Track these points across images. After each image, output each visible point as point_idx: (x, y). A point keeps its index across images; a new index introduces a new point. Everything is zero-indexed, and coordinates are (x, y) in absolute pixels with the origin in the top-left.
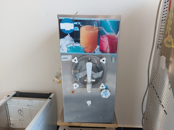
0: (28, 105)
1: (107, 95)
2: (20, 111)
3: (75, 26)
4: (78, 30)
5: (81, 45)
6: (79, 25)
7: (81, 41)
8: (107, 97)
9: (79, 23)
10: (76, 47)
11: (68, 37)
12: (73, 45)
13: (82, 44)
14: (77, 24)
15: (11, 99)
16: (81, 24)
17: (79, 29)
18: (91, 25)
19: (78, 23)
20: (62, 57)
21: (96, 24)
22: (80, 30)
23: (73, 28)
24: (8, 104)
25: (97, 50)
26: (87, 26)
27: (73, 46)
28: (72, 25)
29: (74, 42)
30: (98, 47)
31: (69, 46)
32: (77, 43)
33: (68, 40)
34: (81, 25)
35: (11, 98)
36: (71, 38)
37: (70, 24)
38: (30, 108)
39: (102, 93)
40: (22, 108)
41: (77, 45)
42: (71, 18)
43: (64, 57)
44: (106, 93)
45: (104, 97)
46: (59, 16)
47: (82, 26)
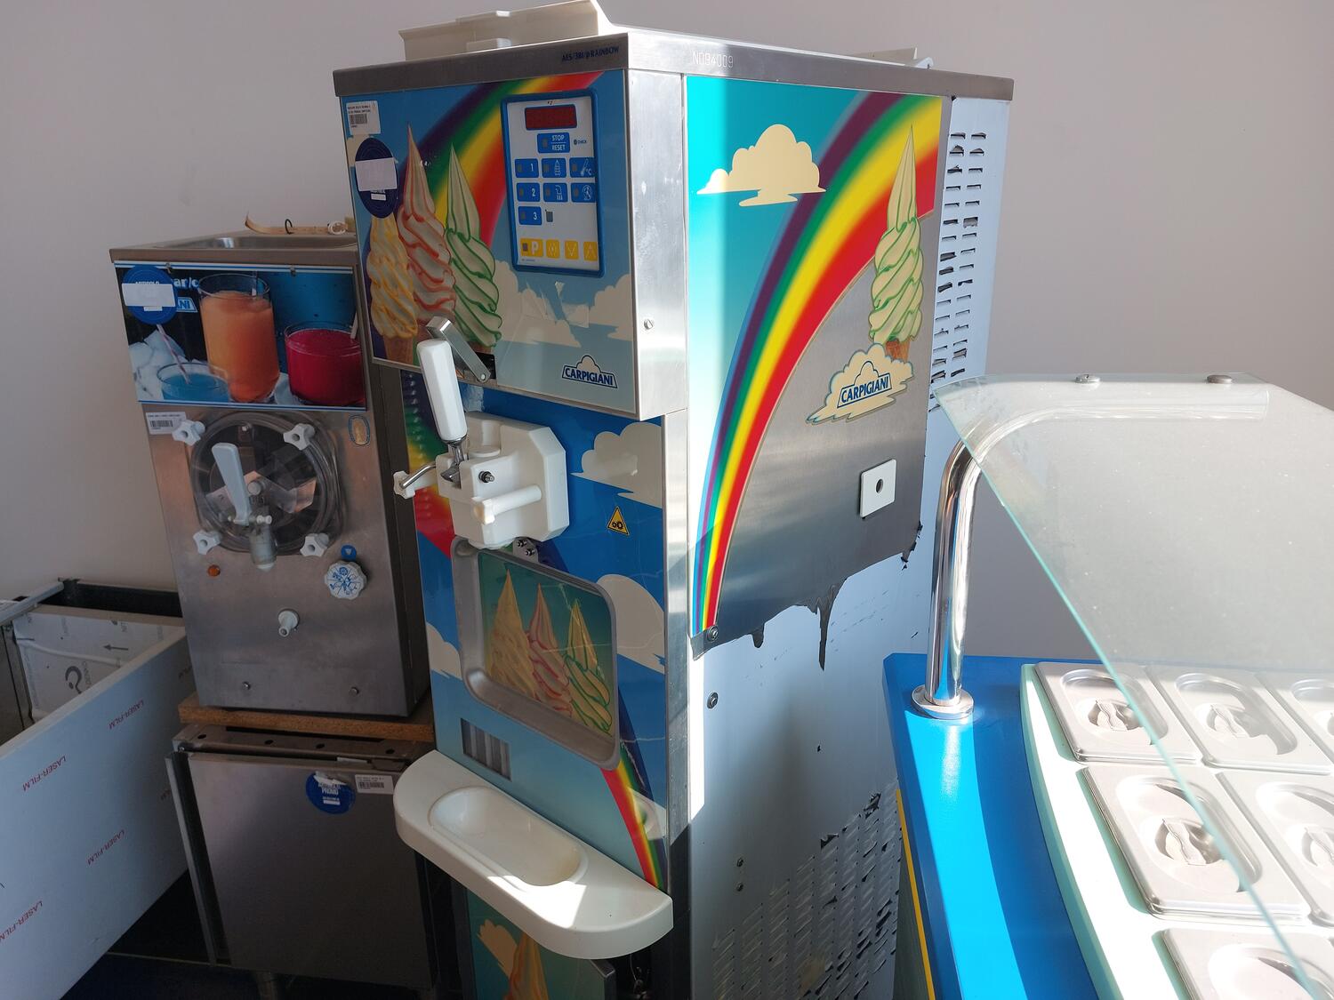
0: (108, 647)
1: (352, 586)
2: (73, 675)
3: (179, 293)
4: (192, 307)
5: (212, 371)
6: (194, 290)
7: (210, 357)
8: (351, 597)
9: (193, 283)
10: (194, 377)
11: (158, 337)
12: (183, 369)
13: (216, 368)
14: (184, 285)
15: (33, 615)
16: (202, 285)
17: (197, 305)
18: (243, 291)
19: (187, 284)
20: (149, 419)
21: (260, 285)
22: (199, 311)
23: (171, 303)
24: (18, 635)
25: (280, 391)
26: (224, 295)
27: (183, 373)
28: (167, 290)
29: (183, 360)
30: (283, 378)
31: (165, 374)
32: (194, 361)
33: (159, 349)
34: (200, 291)
35: (32, 609)
36: (169, 343)
37: (158, 285)
38: (118, 659)
39: (329, 580)
40: (84, 661)
41: (198, 368)
42: (161, 265)
43: (155, 419)
44: (344, 577)
45: (339, 593)
46: (115, 254)
47: (205, 295)
